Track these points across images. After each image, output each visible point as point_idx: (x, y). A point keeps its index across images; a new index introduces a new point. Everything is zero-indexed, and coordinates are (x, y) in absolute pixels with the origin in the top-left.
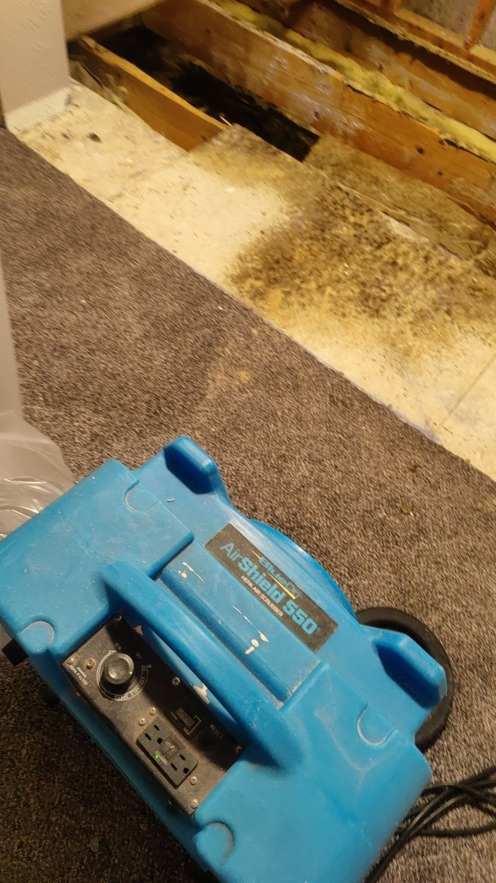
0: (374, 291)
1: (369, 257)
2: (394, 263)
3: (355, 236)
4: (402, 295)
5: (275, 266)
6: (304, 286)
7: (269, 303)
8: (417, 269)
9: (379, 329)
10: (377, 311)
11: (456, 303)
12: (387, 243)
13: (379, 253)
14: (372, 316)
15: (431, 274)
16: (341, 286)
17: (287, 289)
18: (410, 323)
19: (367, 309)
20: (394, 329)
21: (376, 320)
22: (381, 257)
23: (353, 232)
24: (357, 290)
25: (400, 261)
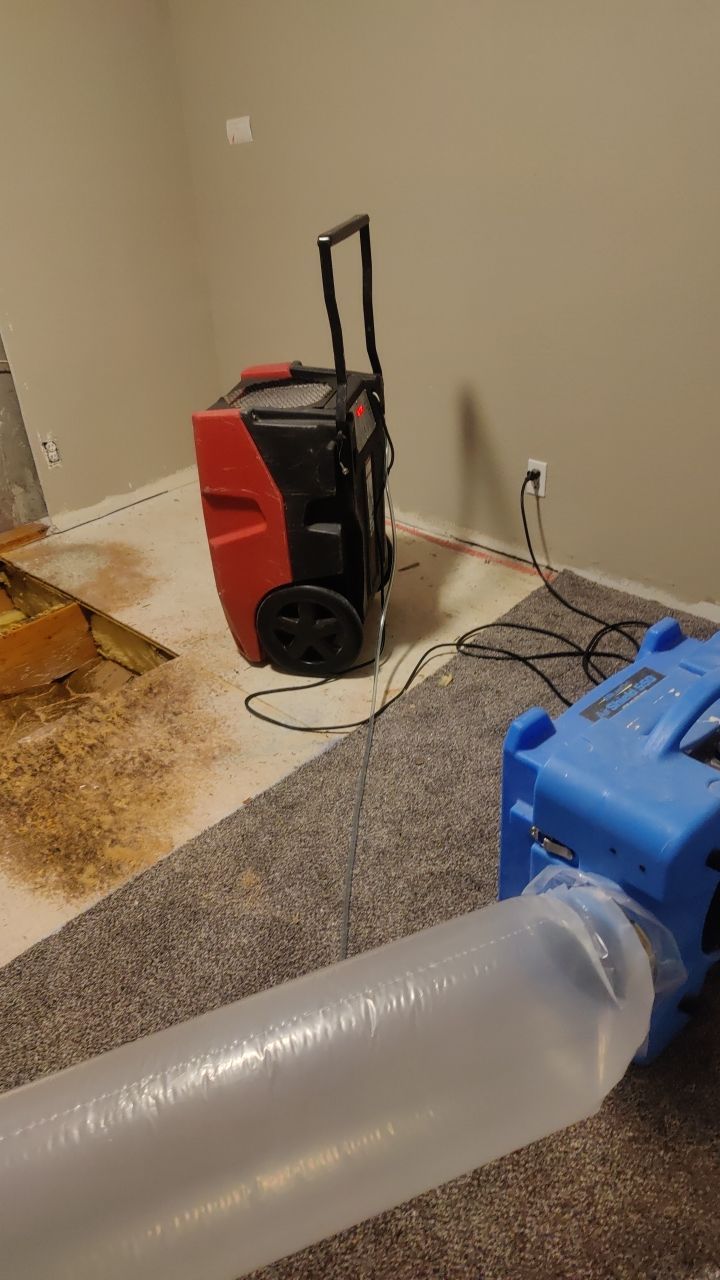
0: (131, 766)
1: (74, 767)
2: (91, 747)
3: (34, 775)
4: (142, 745)
5: (63, 852)
6: (106, 827)
7: (128, 860)
8: (104, 730)
9: (190, 768)
10: (162, 766)
11: (166, 706)
12: (57, 748)
13: (71, 758)
14: (169, 772)
15: (117, 719)
16: (115, 793)
17: (108, 842)
18: (186, 742)
19: (158, 774)
20: (193, 756)
21: (176, 768)
22: (79, 756)
23: (27, 777)
24: (127, 780)
25: (90, 742)
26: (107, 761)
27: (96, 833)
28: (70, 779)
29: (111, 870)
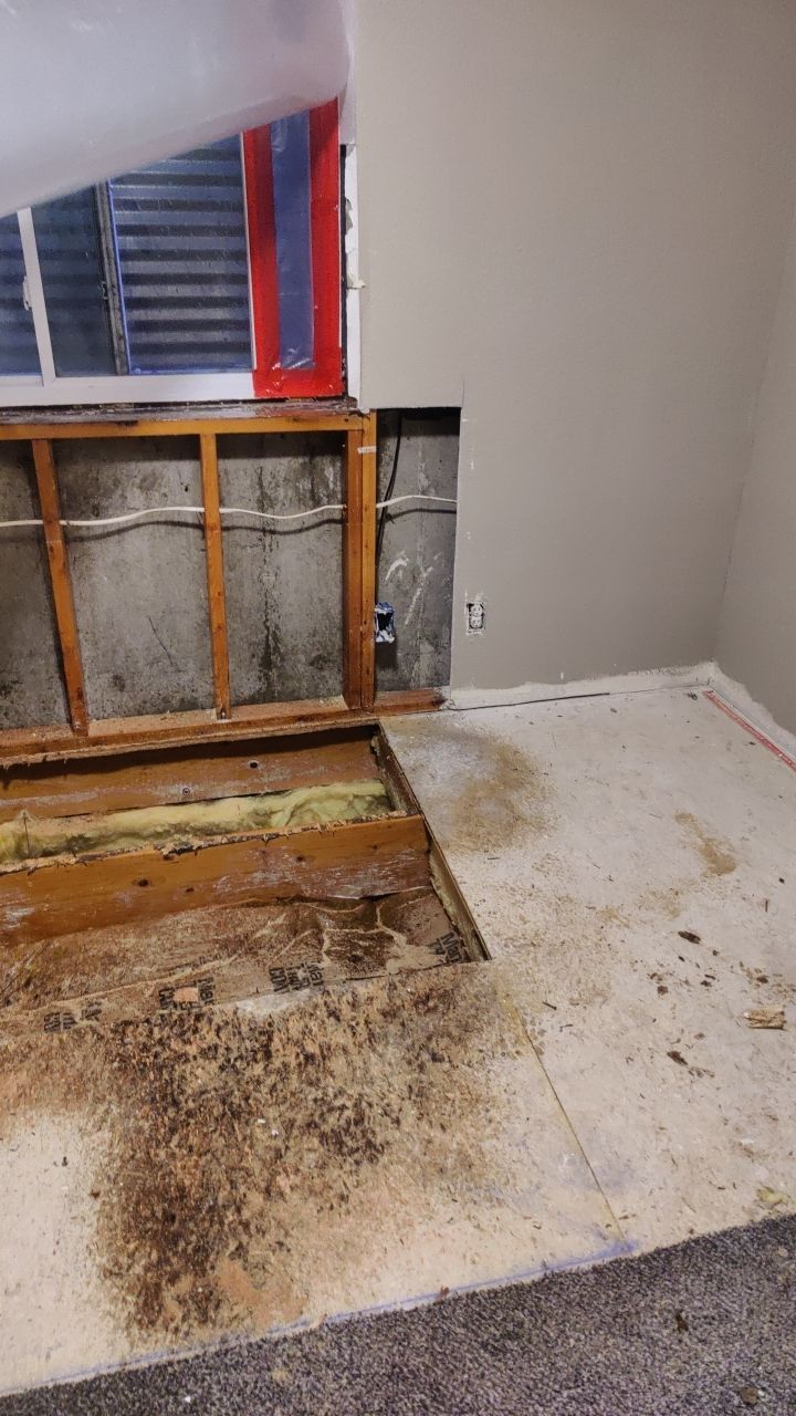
0: (334, 1120)
1: (271, 1080)
5: (174, 1227)
6: (246, 1214)
7: (235, 1299)
8: (340, 1037)
10: (369, 1144)
11: (429, 1038)
12: (270, 1039)
14: (373, 1159)
15: (361, 1029)
16: (290, 1158)
18: (421, 1117)
19: (357, 1156)
20: (417, 1149)
21: (384, 1159)
22: (285, 1065)
24: (316, 1141)
25: (311, 1048)
26: (313, 1093)
27: (230, 1216)
28: (256, 1099)
29: (205, 1305)
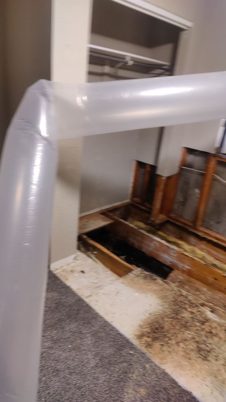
0: (203, 346)
2: (211, 332)
3: (192, 318)
4: (217, 349)
8: (222, 335)
9: (207, 368)
10: (205, 357)
13: (203, 327)
14: (203, 360)
16: (187, 343)
17: (162, 343)
19: (201, 356)
21: (206, 362)
23: (190, 316)
26: (205, 339)
27: (166, 339)
28: (192, 328)
29: (149, 345)
